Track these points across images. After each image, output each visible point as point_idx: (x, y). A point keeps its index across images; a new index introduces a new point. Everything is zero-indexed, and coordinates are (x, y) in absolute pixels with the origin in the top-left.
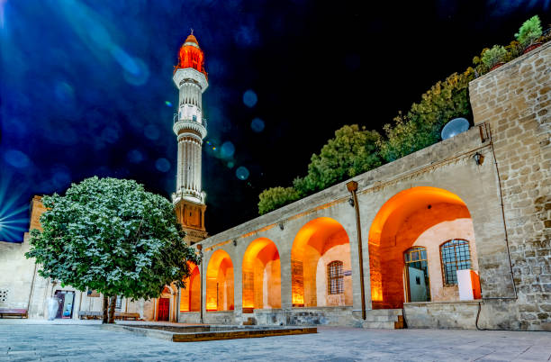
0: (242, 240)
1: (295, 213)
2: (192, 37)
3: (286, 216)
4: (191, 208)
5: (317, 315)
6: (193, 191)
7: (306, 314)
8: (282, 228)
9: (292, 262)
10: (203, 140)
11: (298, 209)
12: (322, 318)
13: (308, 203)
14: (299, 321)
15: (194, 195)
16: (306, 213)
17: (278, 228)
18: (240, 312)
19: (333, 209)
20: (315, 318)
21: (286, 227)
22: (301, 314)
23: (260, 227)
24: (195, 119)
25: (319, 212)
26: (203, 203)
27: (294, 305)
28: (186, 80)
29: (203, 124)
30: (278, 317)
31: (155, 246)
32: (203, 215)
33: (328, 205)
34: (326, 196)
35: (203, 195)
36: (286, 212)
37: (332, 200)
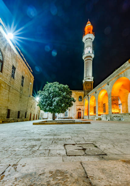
0: (98, 91)
1: (112, 78)
2: (89, 22)
3: (109, 80)
4: (88, 83)
5: (120, 117)
6: (89, 78)
7: (116, 116)
8: (108, 85)
9: (112, 97)
10: (93, 59)
11: (113, 76)
12: (122, 118)
13: (116, 73)
14: (114, 119)
15: (89, 79)
16: (116, 77)
17: (107, 85)
18: (98, 115)
19: (125, 73)
20: (119, 118)
21: (110, 84)
22: (115, 117)
23: (102, 86)
24: (89, 52)
25: (120, 75)
26: (92, 80)
27: (113, 113)
28: (86, 39)
29: (93, 53)
30: (108, 118)
31: (57, 99)
32: (92, 85)
33: (123, 71)
34: (122, 68)
35: (92, 78)
36: (109, 78)
37: (125, 69)
